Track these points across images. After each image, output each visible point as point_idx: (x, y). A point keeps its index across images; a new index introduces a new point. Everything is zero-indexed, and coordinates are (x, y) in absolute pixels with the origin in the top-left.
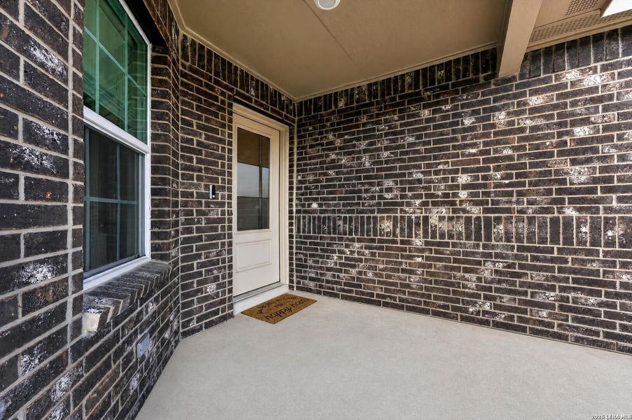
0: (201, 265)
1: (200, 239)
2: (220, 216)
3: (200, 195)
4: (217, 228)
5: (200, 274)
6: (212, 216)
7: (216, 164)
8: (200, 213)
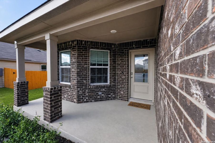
0: (120, 87)
1: (120, 82)
2: (125, 78)
3: (120, 73)
4: (124, 80)
5: (120, 89)
6: (123, 78)
7: (124, 66)
8: (120, 77)
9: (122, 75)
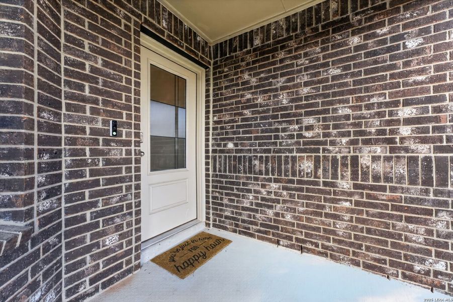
0: (98, 215)
1: (96, 183)
2: (124, 156)
3: (95, 132)
4: (120, 169)
5: (95, 225)
6: (114, 156)
7: (118, 97)
8: (96, 152)
9: (107, 143)
